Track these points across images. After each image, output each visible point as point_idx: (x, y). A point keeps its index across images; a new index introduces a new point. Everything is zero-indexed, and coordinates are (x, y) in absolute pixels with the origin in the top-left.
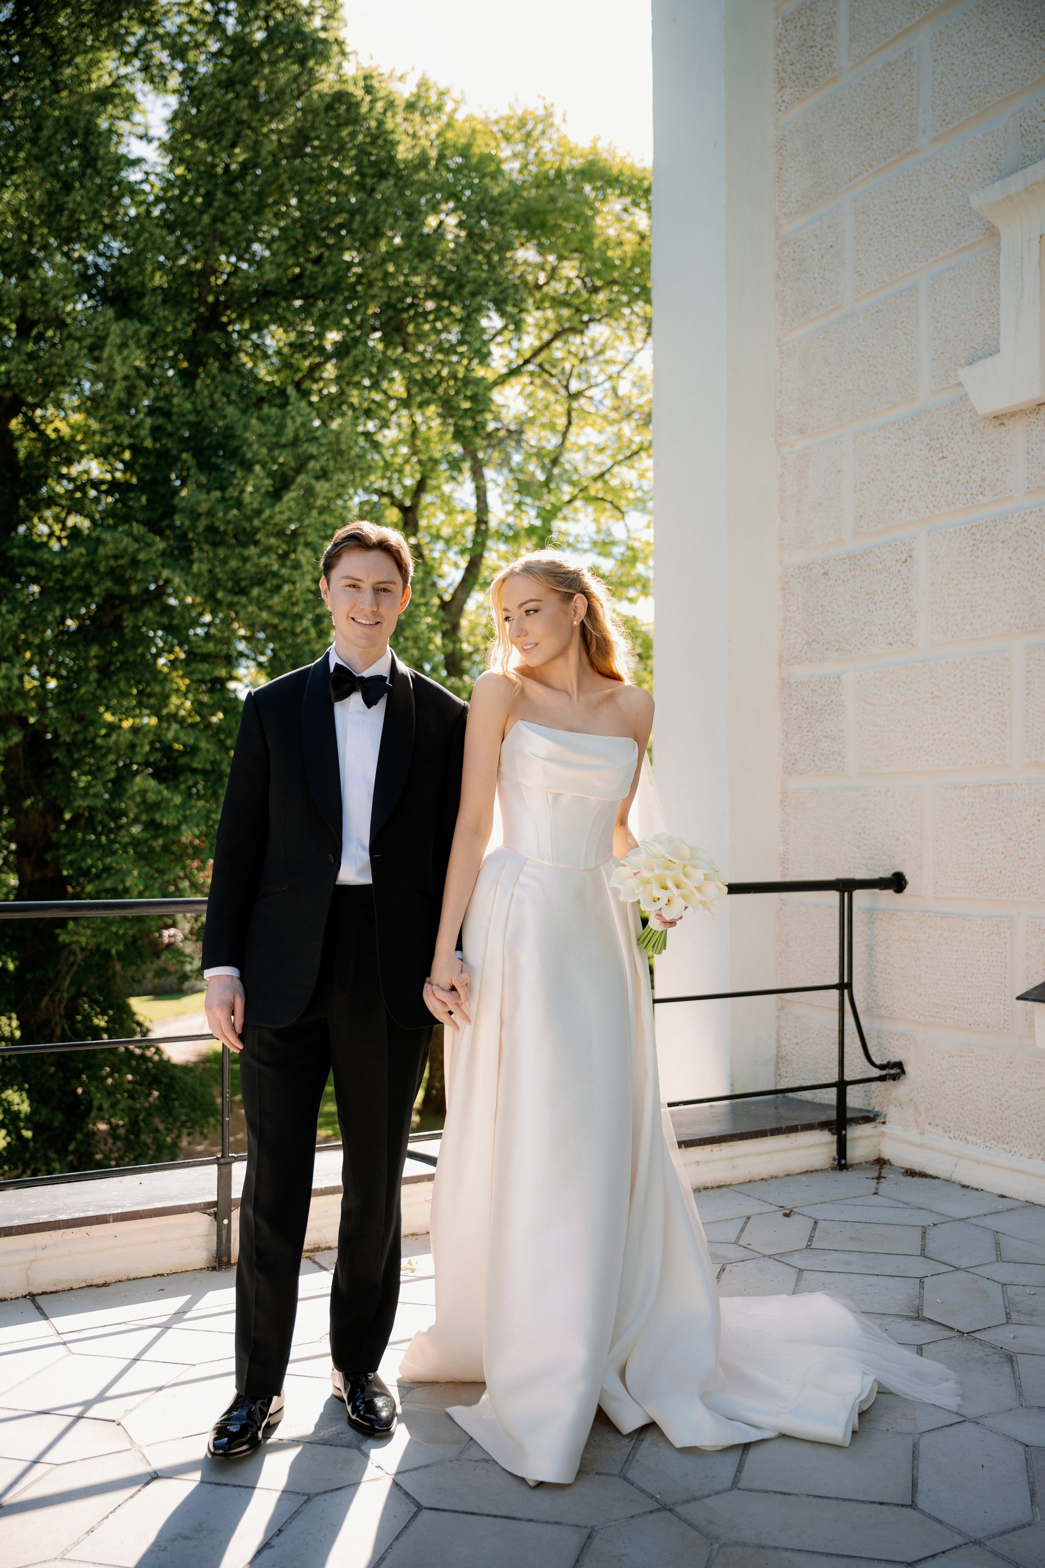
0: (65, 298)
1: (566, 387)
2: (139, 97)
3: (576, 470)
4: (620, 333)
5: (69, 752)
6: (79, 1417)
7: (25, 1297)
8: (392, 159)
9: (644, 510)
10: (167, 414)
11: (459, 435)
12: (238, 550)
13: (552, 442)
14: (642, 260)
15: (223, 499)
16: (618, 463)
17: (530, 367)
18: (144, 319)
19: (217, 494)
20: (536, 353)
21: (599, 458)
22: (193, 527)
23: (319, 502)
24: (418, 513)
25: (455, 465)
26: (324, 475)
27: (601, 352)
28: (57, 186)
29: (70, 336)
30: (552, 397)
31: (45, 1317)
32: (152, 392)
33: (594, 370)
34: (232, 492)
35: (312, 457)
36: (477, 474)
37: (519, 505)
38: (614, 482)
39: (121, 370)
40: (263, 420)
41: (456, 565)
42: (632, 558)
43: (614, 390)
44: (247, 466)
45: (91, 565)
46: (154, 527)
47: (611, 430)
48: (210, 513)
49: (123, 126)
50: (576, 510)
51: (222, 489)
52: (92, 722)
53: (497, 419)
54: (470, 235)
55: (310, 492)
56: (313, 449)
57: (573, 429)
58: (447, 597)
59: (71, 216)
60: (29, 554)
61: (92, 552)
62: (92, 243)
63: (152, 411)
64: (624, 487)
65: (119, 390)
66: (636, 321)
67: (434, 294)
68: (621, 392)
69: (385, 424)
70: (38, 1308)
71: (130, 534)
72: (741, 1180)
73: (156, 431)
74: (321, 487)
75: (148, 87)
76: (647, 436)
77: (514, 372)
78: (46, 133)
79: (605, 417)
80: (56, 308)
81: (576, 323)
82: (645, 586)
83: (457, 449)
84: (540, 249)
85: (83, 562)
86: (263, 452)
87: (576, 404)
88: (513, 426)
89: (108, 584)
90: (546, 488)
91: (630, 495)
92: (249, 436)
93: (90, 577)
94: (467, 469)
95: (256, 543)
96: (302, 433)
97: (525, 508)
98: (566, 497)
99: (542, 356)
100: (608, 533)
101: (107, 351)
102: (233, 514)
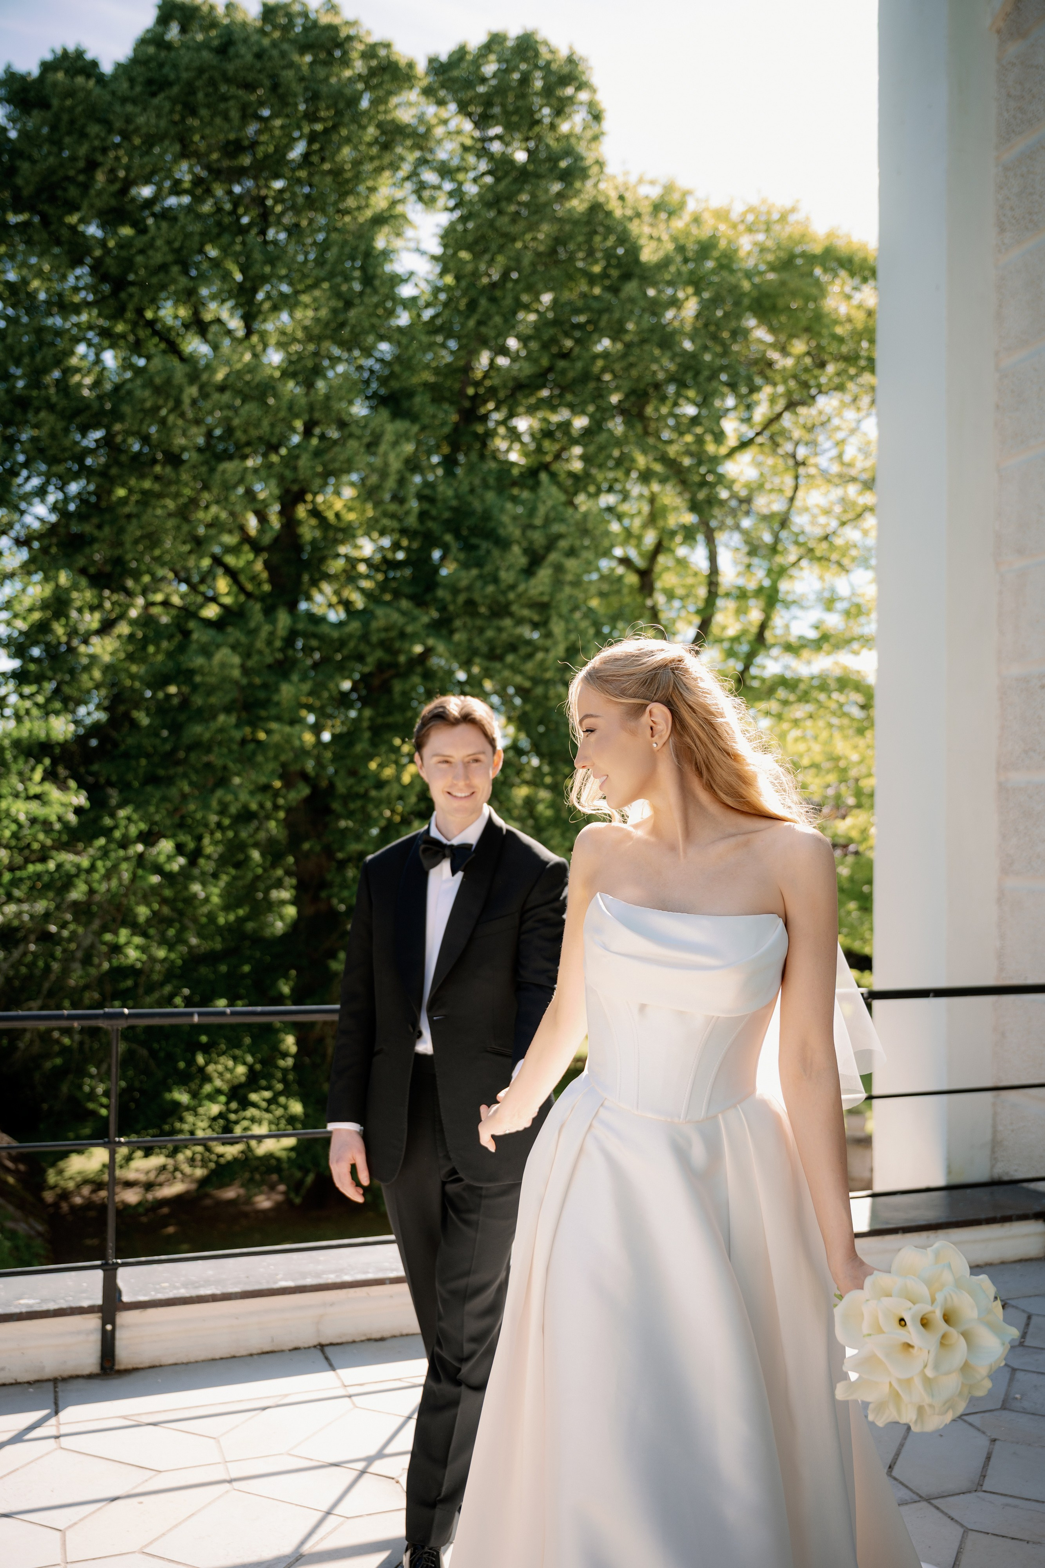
1: (794, 455)
2: (411, 216)
3: (803, 532)
4: (847, 403)
5: (345, 805)
6: (363, 1472)
7: (315, 1347)
8: (637, 261)
9: (867, 567)
10: (431, 500)
11: (694, 507)
12: (493, 621)
13: (778, 506)
14: (869, 334)
15: (480, 577)
16: (843, 524)
17: (760, 440)
18: (414, 418)
19: (474, 572)
20: (769, 423)
21: (824, 520)
22: (454, 602)
23: (569, 577)
24: (654, 576)
25: (688, 532)
26: (572, 552)
27: (828, 421)
28: (340, 304)
29: (351, 436)
30: (781, 464)
31: (332, 1368)
33: (821, 437)
34: (488, 568)
35: (560, 536)
36: (710, 542)
37: (749, 566)
38: (838, 541)
39: (394, 463)
40: (516, 502)
42: (855, 611)
43: (840, 456)
44: (504, 544)
45: (365, 638)
46: (420, 601)
47: (835, 494)
48: (469, 588)
49: (398, 243)
50: (801, 570)
51: (480, 566)
53: (730, 488)
54: (706, 323)
55: (559, 569)
56: (560, 529)
57: (800, 494)
59: (352, 331)
60: (310, 626)
61: (366, 625)
62: (368, 352)
64: (850, 546)
65: (391, 482)
66: (862, 392)
68: (847, 458)
69: (626, 497)
70: (327, 1359)
71: (400, 609)
73: (423, 515)
74: (571, 564)
75: (420, 206)
76: (868, 499)
77: (744, 445)
81: (804, 397)
82: (866, 641)
83: (689, 518)
84: (772, 330)
85: (359, 633)
86: (517, 533)
87: (802, 470)
88: (743, 493)
89: (379, 654)
90: (774, 550)
91: (854, 552)
92: (505, 519)
93: (364, 648)
94: (700, 538)
95: (511, 615)
96: (552, 515)
97: (754, 570)
98: (792, 558)
99: (775, 427)
100: (833, 590)
101: (383, 447)
102: (490, 589)
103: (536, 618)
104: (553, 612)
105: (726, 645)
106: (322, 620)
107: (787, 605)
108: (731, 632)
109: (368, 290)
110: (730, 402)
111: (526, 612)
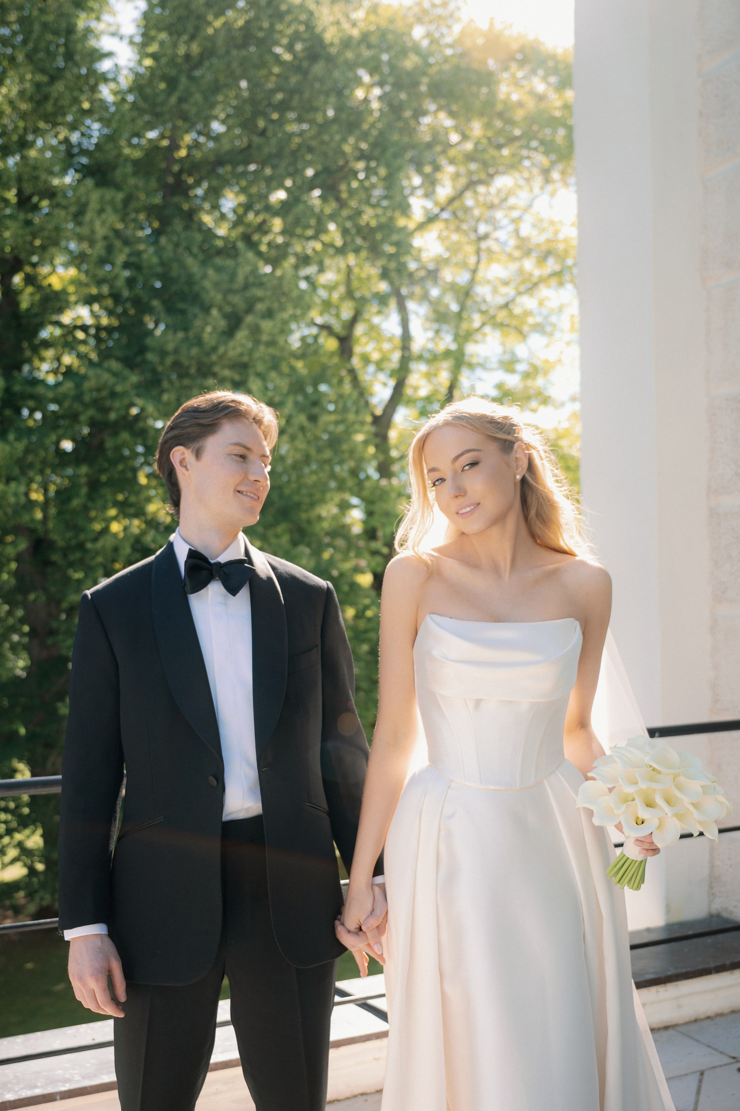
0: (52, 173)
1: (476, 231)
3: (485, 301)
4: (522, 182)
5: (65, 555)
8: (321, 43)
9: (543, 333)
10: (139, 268)
11: (386, 276)
12: (199, 381)
13: (463, 278)
15: (186, 339)
16: (519, 293)
17: (445, 215)
18: (118, 187)
19: (180, 335)
20: (451, 200)
21: (504, 290)
22: (162, 363)
23: (265, 338)
24: (352, 341)
25: (382, 299)
26: (269, 314)
27: (505, 200)
28: (44, 79)
29: (58, 205)
30: (464, 239)
32: (127, 250)
33: (499, 215)
34: (194, 333)
35: (260, 300)
36: (402, 309)
37: (437, 332)
38: (517, 311)
39: (101, 231)
40: (219, 269)
41: (385, 384)
42: (533, 373)
43: (517, 231)
44: (206, 309)
45: (78, 397)
46: (129, 363)
47: (514, 266)
48: (176, 351)
49: (97, 26)
50: (485, 335)
51: (186, 329)
52: (82, 530)
53: (418, 259)
54: (391, 105)
55: (256, 331)
56: (259, 293)
57: (482, 267)
58: (379, 412)
59: (55, 104)
60: (29, 389)
61: (79, 386)
62: (75, 126)
63: (126, 265)
64: (528, 313)
65: (99, 248)
66: (535, 171)
67: (362, 156)
68: (523, 233)
69: (322, 270)
71: (109, 370)
72: (687, 1020)
73: (130, 282)
74: (266, 325)
76: (542, 270)
77: (431, 219)
78: (34, 36)
79: (510, 256)
80: (46, 182)
81: (483, 176)
83: (383, 287)
84: (452, 114)
85: (72, 393)
86: (219, 297)
87: (483, 245)
88: (431, 266)
89: (91, 412)
90: (459, 316)
91: (531, 320)
92: (207, 284)
93: (77, 407)
94: (393, 304)
95: (215, 375)
96: (251, 279)
97: (443, 335)
98: (477, 324)
99: (456, 204)
100: (513, 353)
101: (89, 216)
102: (195, 351)
103: (237, 377)
104: (251, 371)
105: (420, 404)
106: (43, 382)
107: (471, 366)
108: (423, 392)
109: (70, 64)
110: (417, 180)
111: (227, 373)
